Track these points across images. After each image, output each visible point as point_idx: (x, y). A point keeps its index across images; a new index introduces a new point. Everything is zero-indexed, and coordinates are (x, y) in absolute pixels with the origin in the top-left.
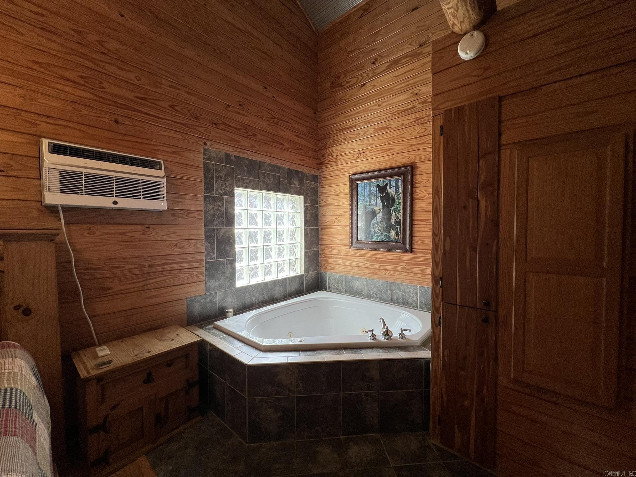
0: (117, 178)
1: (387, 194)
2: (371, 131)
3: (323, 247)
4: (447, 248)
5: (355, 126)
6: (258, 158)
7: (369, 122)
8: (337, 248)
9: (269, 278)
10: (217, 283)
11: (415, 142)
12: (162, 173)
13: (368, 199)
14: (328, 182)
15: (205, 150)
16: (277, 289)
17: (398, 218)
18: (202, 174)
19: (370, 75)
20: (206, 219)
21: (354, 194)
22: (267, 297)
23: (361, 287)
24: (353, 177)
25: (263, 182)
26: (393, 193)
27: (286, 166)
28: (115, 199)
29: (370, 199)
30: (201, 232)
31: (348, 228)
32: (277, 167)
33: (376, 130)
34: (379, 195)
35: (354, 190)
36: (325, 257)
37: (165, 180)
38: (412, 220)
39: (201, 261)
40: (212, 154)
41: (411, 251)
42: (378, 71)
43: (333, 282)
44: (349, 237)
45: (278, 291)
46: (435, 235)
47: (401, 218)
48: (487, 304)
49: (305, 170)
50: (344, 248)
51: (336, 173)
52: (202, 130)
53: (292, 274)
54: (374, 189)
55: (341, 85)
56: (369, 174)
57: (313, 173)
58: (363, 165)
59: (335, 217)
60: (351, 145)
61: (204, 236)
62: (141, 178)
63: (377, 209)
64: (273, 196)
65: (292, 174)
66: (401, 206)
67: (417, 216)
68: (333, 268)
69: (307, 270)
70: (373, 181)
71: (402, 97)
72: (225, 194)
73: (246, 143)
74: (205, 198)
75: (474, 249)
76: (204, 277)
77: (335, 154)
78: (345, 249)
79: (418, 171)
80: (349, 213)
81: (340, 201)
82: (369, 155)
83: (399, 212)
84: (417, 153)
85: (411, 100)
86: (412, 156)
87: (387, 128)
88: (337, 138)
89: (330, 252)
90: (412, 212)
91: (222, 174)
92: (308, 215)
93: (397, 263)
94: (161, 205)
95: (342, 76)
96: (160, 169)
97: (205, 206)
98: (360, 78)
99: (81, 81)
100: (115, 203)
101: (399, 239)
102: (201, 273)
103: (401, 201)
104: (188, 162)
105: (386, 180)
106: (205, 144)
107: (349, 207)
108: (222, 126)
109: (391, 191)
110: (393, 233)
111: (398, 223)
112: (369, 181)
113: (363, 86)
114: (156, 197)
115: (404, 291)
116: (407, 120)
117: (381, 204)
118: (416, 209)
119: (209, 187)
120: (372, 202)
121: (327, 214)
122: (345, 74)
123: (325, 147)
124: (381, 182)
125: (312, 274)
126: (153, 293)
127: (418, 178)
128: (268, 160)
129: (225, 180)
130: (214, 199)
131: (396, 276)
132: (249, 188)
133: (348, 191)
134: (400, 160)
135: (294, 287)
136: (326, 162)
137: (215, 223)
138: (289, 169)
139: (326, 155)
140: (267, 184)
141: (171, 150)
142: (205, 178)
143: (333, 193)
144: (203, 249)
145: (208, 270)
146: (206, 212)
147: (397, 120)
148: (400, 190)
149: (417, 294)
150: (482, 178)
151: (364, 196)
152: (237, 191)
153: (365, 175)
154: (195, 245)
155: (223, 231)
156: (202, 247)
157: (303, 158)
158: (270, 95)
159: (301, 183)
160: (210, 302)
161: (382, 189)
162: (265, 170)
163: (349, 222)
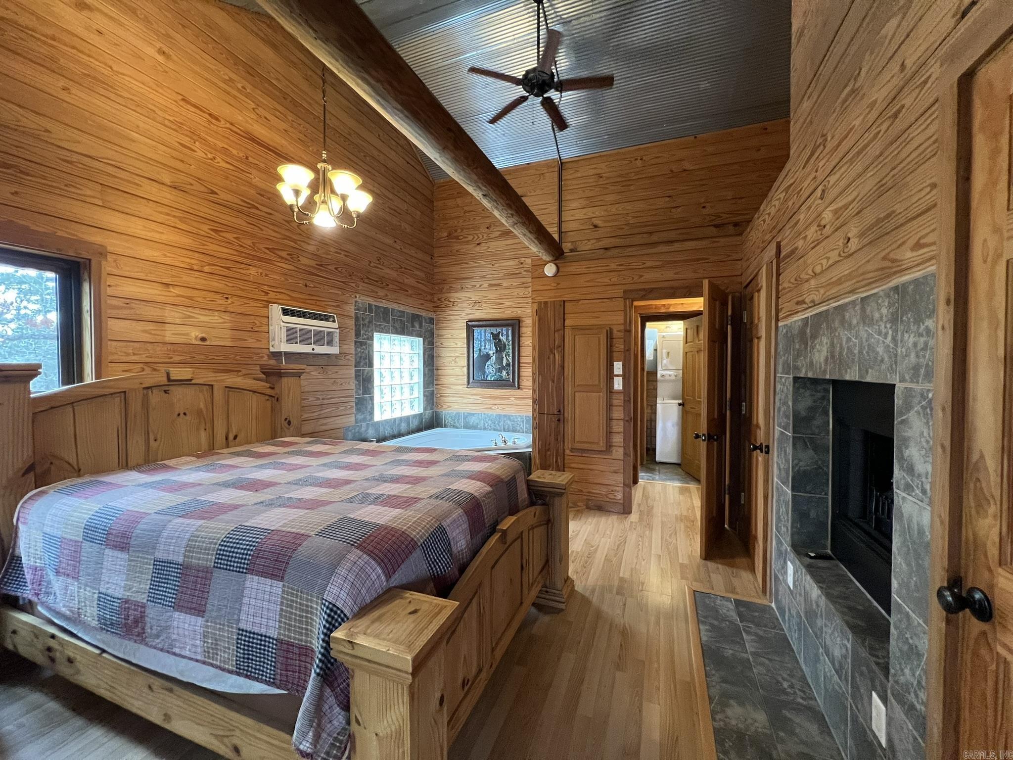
0: (315, 331)
1: (500, 340)
2: (486, 285)
3: (438, 387)
4: (540, 382)
5: (471, 278)
6: (390, 306)
7: (484, 277)
8: (453, 387)
9: (397, 414)
10: (362, 417)
11: (521, 301)
12: (336, 325)
13: (483, 344)
14: (445, 325)
15: (356, 302)
16: (403, 424)
17: (508, 361)
18: (353, 322)
19: (485, 237)
20: (356, 360)
21: (471, 338)
22: (396, 432)
23: (477, 421)
24: (469, 323)
25: (394, 327)
26: (505, 340)
27: (409, 310)
28: (313, 346)
29: (485, 344)
30: (352, 371)
31: (465, 369)
32: (403, 312)
33: (491, 285)
34: (493, 341)
35: (471, 335)
36: (441, 396)
37: (338, 331)
38: (519, 363)
39: (352, 396)
40: (360, 305)
41: (519, 388)
42: (492, 236)
43: (450, 419)
44: (466, 377)
45: (403, 427)
46: (534, 374)
47: (511, 361)
48: (559, 411)
49: (424, 314)
50: (460, 387)
51: (452, 318)
52: (354, 285)
53: (413, 413)
54: (489, 336)
55: (457, 238)
56: (484, 323)
57: (430, 315)
58: (478, 314)
59: (451, 359)
60: (468, 294)
61: (354, 375)
62: (326, 330)
63: (491, 352)
64: (397, 338)
65: (415, 318)
66: (511, 351)
67: (523, 360)
68: (449, 407)
69: (425, 409)
70: (488, 329)
71: (512, 263)
72: (368, 339)
73: (381, 293)
74: (356, 342)
75: (553, 382)
76: (354, 410)
77: (452, 300)
78: (463, 388)
79: (523, 324)
80: (466, 355)
81: (457, 344)
82: (484, 305)
83: (509, 356)
84: (523, 309)
85: (518, 267)
86: (519, 312)
87: (499, 285)
88: (454, 286)
89: (446, 391)
90: (519, 356)
91: (366, 322)
92: (426, 356)
93: (508, 398)
94: (334, 350)
95: (459, 231)
96: (334, 321)
97: (356, 350)
98: (476, 237)
99: (288, 257)
100: (313, 349)
101: (509, 378)
102: (352, 407)
103: (511, 347)
104: (346, 314)
105: (499, 330)
106: (356, 297)
107: (465, 350)
108: (366, 281)
109: (503, 338)
110: (504, 373)
111: (508, 365)
112: (484, 328)
113: (479, 244)
114: (330, 344)
115: (514, 421)
116: (515, 282)
117: (494, 349)
118: (522, 354)
119: (358, 334)
120: (487, 347)
121: (443, 355)
122: (462, 230)
123: (441, 291)
124: (495, 330)
125: (429, 413)
126: (325, 421)
127: (523, 330)
128: (396, 307)
129: (368, 327)
130: (362, 344)
131: (507, 409)
132: (381, 332)
133: (465, 335)
134: (508, 314)
135: (414, 424)
136: (443, 306)
137: (362, 364)
138: (412, 314)
139: (443, 299)
140: (396, 329)
141: (334, 304)
142: (356, 325)
143: (449, 336)
144: (353, 387)
145: (357, 404)
146: (356, 354)
147: (508, 280)
148: (510, 338)
149: (523, 422)
150: (557, 343)
151: (480, 341)
152: (376, 336)
153: (481, 323)
154: (349, 383)
155: (366, 371)
156: (353, 384)
157: (422, 302)
158: (399, 248)
159: (421, 326)
160: (358, 432)
161: (496, 336)
162: (395, 316)
163: (466, 364)
